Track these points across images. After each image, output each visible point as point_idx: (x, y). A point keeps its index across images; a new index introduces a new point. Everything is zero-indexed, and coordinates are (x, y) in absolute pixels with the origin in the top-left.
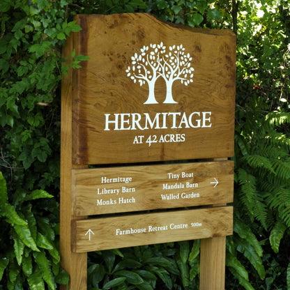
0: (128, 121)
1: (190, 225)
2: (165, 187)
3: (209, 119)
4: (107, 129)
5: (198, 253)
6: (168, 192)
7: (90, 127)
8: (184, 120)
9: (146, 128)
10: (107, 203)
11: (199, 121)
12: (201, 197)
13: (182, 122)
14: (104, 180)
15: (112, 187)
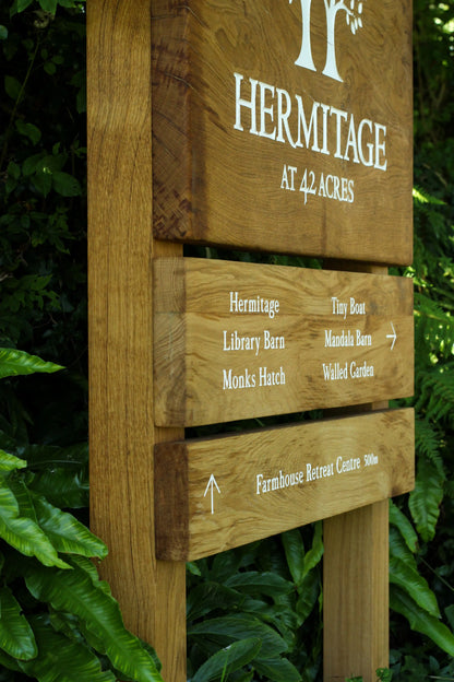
0: (271, 111)
1: (363, 462)
2: (331, 340)
3: (383, 147)
4: (238, 126)
6: (334, 355)
7: (210, 110)
8: (351, 140)
9: (299, 143)
11: (370, 146)
12: (376, 377)
13: (349, 143)
14: (236, 303)
15: (245, 328)
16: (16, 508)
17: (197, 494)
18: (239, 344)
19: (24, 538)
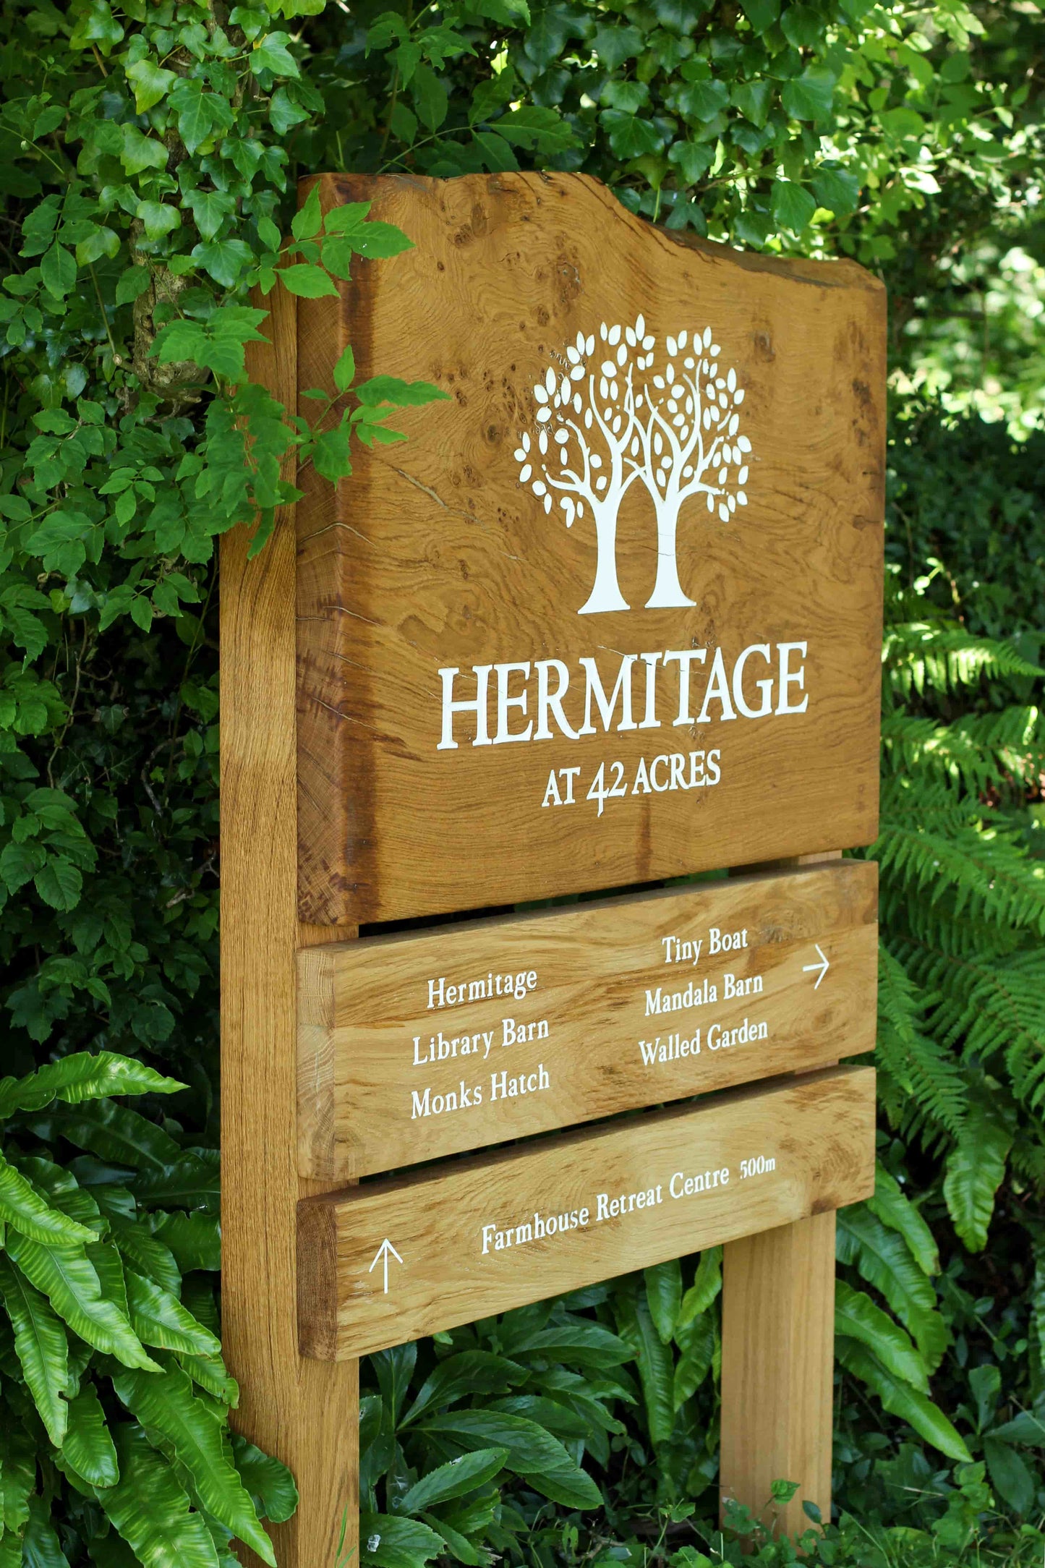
0: (522, 701)
1: (736, 1172)
2: (655, 1002)
3: (799, 677)
4: (447, 742)
5: (717, 1288)
6: (662, 1027)
7: (385, 738)
8: (716, 687)
9: (587, 729)
10: (449, 1102)
11: (766, 685)
12: (773, 1038)
13: (710, 694)
14: (439, 992)
15: (460, 1025)
16: (96, 1287)
17: (354, 1271)
18: (444, 1049)
19: (101, 1329)
